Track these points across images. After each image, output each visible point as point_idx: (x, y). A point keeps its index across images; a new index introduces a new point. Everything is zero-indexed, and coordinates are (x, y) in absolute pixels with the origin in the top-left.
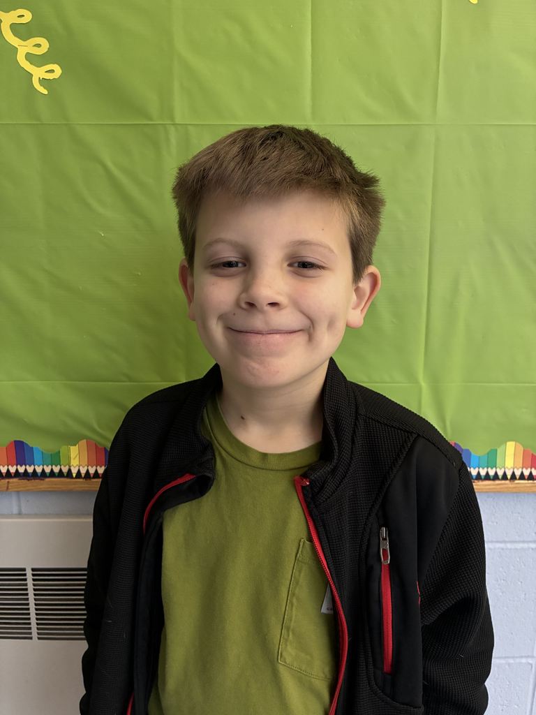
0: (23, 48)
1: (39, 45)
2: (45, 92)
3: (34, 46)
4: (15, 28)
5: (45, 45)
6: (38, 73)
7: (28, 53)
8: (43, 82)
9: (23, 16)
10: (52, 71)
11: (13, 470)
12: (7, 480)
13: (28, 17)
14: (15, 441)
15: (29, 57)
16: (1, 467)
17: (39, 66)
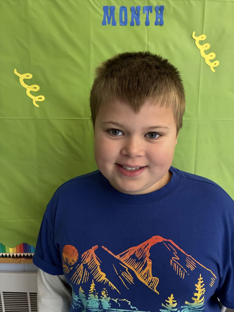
0: (29, 89)
1: (35, 88)
2: (38, 106)
4: (25, 81)
5: (38, 88)
6: (35, 99)
8: (37, 102)
9: (29, 76)
10: (41, 98)
11: (22, 255)
12: (20, 259)
13: (31, 76)
14: (23, 243)
15: (31, 92)
16: (17, 254)
17: (36, 96)
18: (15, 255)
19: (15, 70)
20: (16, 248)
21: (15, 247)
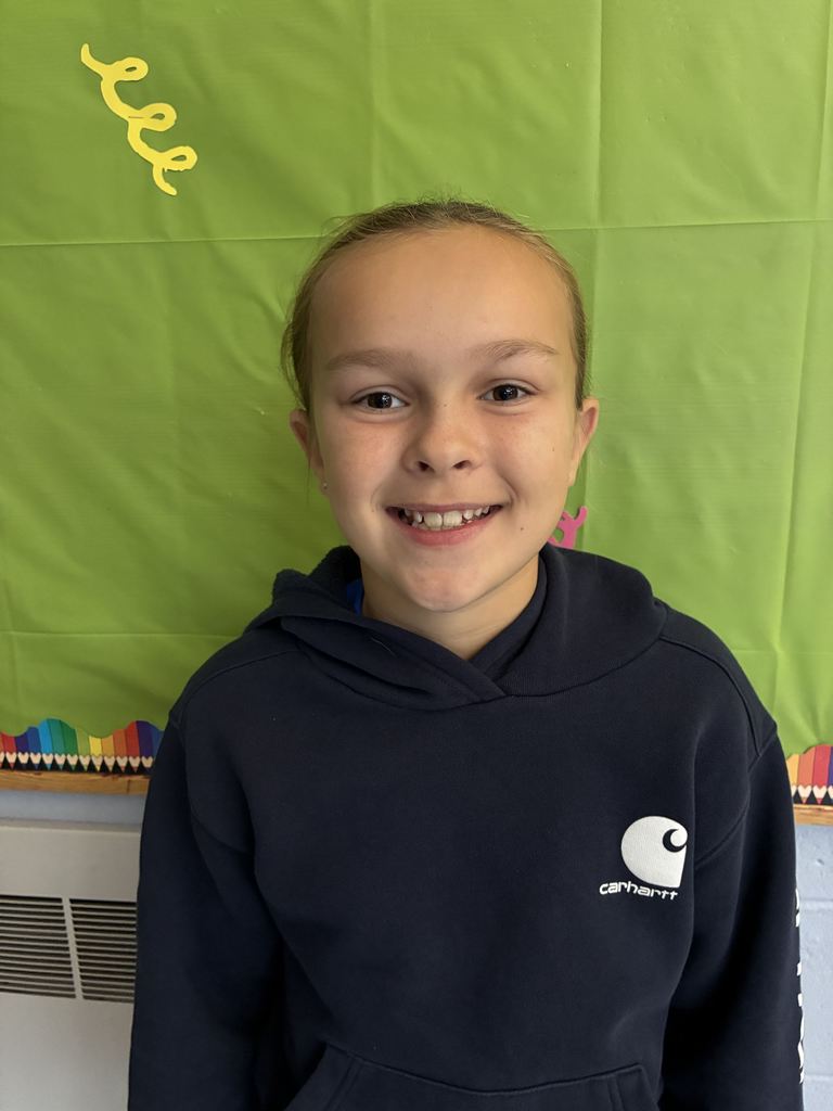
0: (137, 121)
1: (160, 116)
2: (173, 192)
3: (153, 117)
4: (121, 88)
5: (171, 115)
6: (161, 161)
7: (143, 129)
8: (169, 175)
9: (135, 68)
10: (182, 158)
11: (135, 763)
12: (127, 778)
13: (142, 69)
14: (137, 722)
15: (146, 135)
16: (119, 759)
17: (162, 150)
18: (110, 763)
19: (85, 49)
20: (111, 737)
21: (107, 736)
